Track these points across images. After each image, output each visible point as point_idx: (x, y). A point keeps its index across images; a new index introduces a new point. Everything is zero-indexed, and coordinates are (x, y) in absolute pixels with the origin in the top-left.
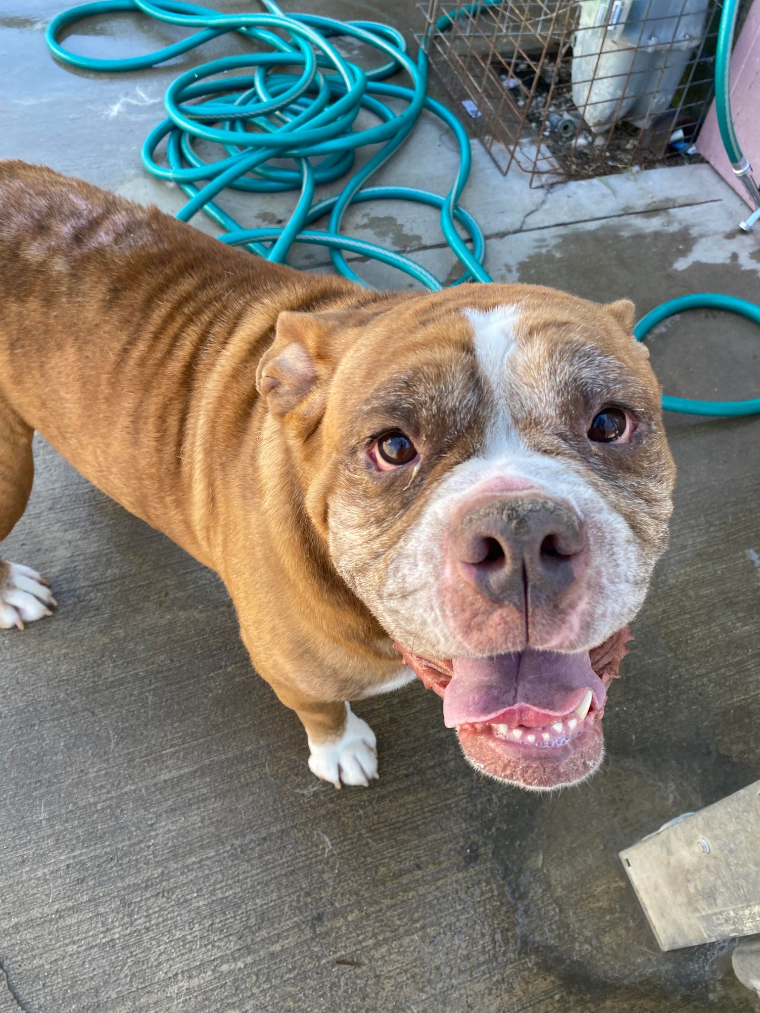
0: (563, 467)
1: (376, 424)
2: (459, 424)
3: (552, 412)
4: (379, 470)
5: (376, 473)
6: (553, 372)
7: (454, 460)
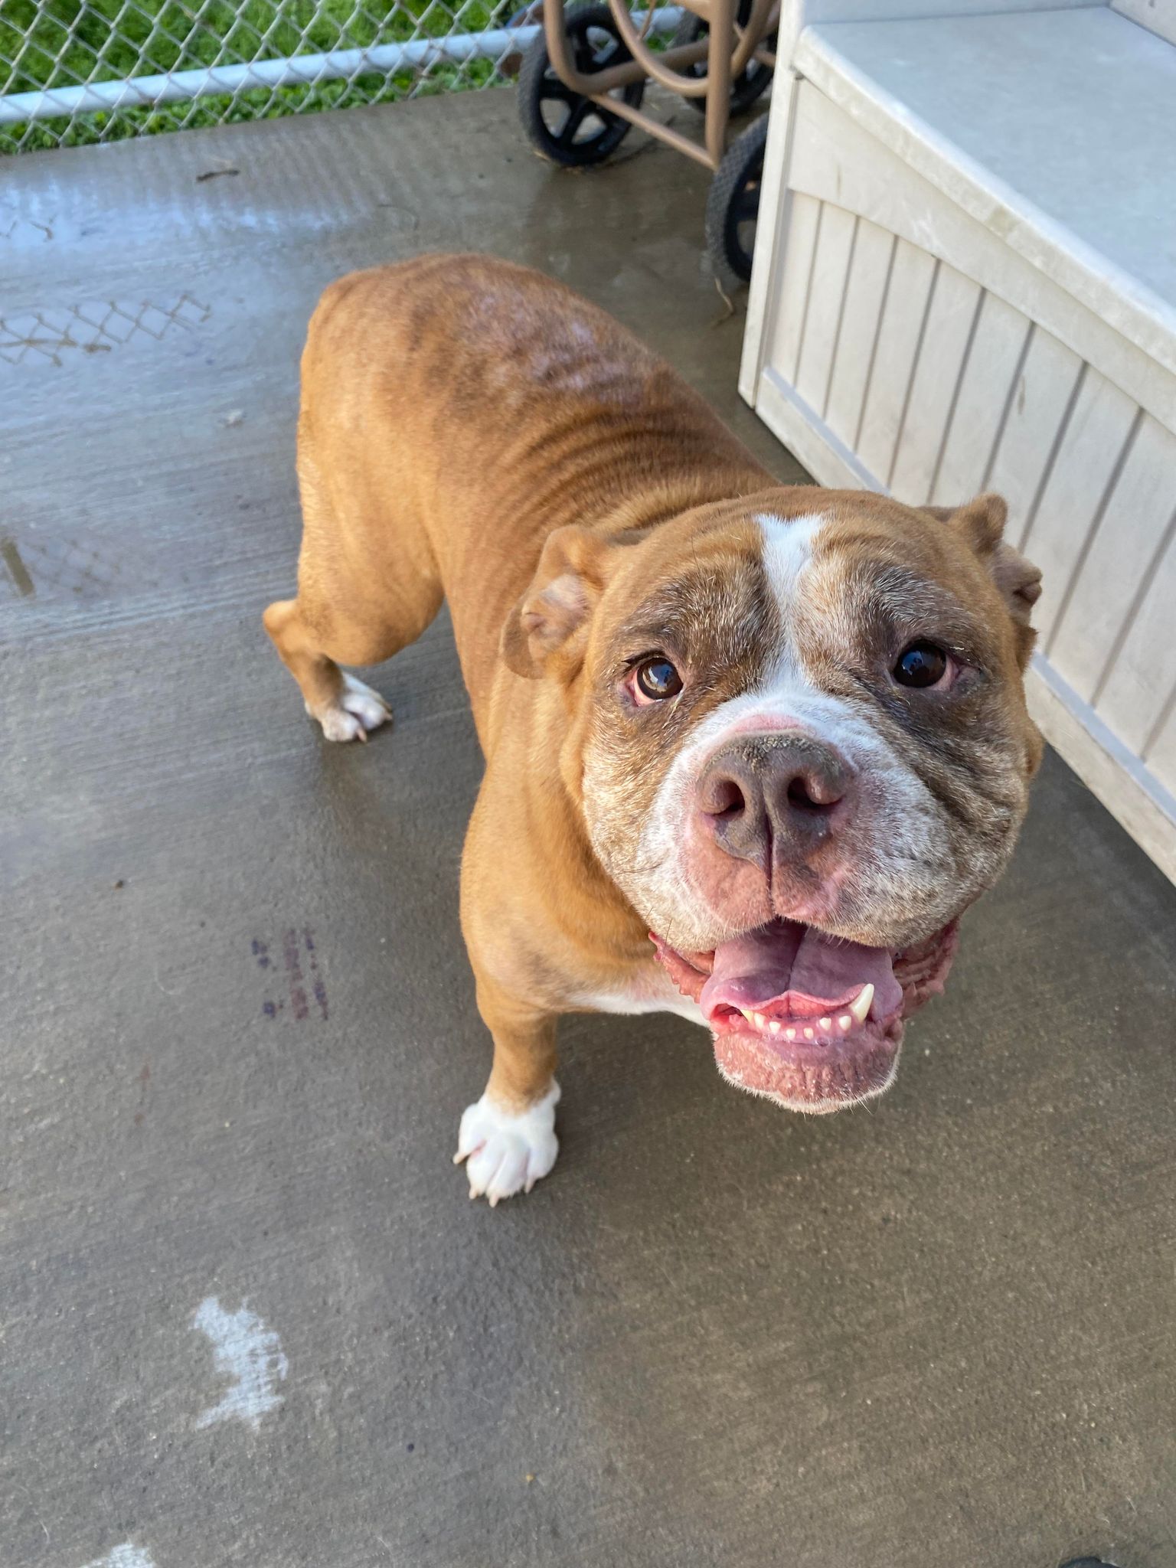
0: (850, 711)
1: (637, 646)
2: (732, 650)
3: (845, 642)
4: (635, 705)
5: (632, 709)
6: (849, 594)
7: (720, 695)
